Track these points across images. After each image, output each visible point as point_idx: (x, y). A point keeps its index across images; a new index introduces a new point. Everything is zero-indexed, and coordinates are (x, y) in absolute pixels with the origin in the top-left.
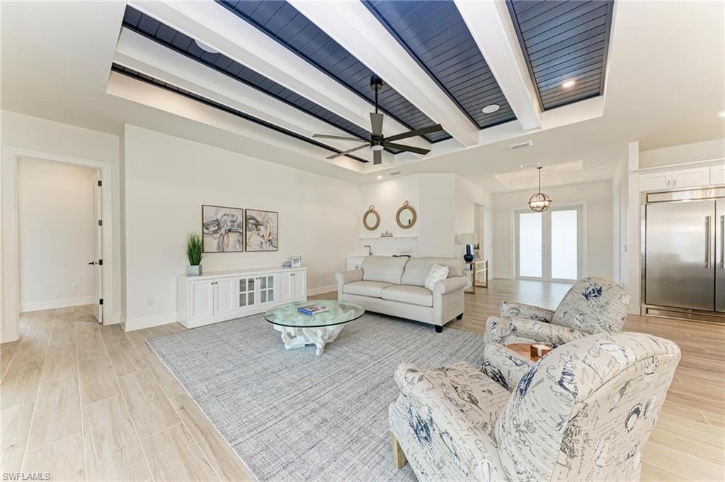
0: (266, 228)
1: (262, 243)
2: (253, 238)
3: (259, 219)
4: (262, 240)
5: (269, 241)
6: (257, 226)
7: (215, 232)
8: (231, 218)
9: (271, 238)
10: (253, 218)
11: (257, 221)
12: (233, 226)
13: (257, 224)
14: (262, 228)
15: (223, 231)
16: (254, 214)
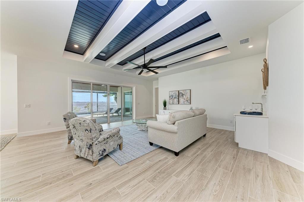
0: (186, 96)
1: (184, 101)
2: (181, 100)
3: (183, 93)
4: (184, 100)
5: (187, 100)
6: (182, 96)
7: (172, 98)
8: (175, 94)
9: (187, 99)
10: (181, 93)
11: (183, 94)
12: (176, 96)
13: (183, 95)
14: (184, 96)
15: (173, 98)
16: (182, 92)
